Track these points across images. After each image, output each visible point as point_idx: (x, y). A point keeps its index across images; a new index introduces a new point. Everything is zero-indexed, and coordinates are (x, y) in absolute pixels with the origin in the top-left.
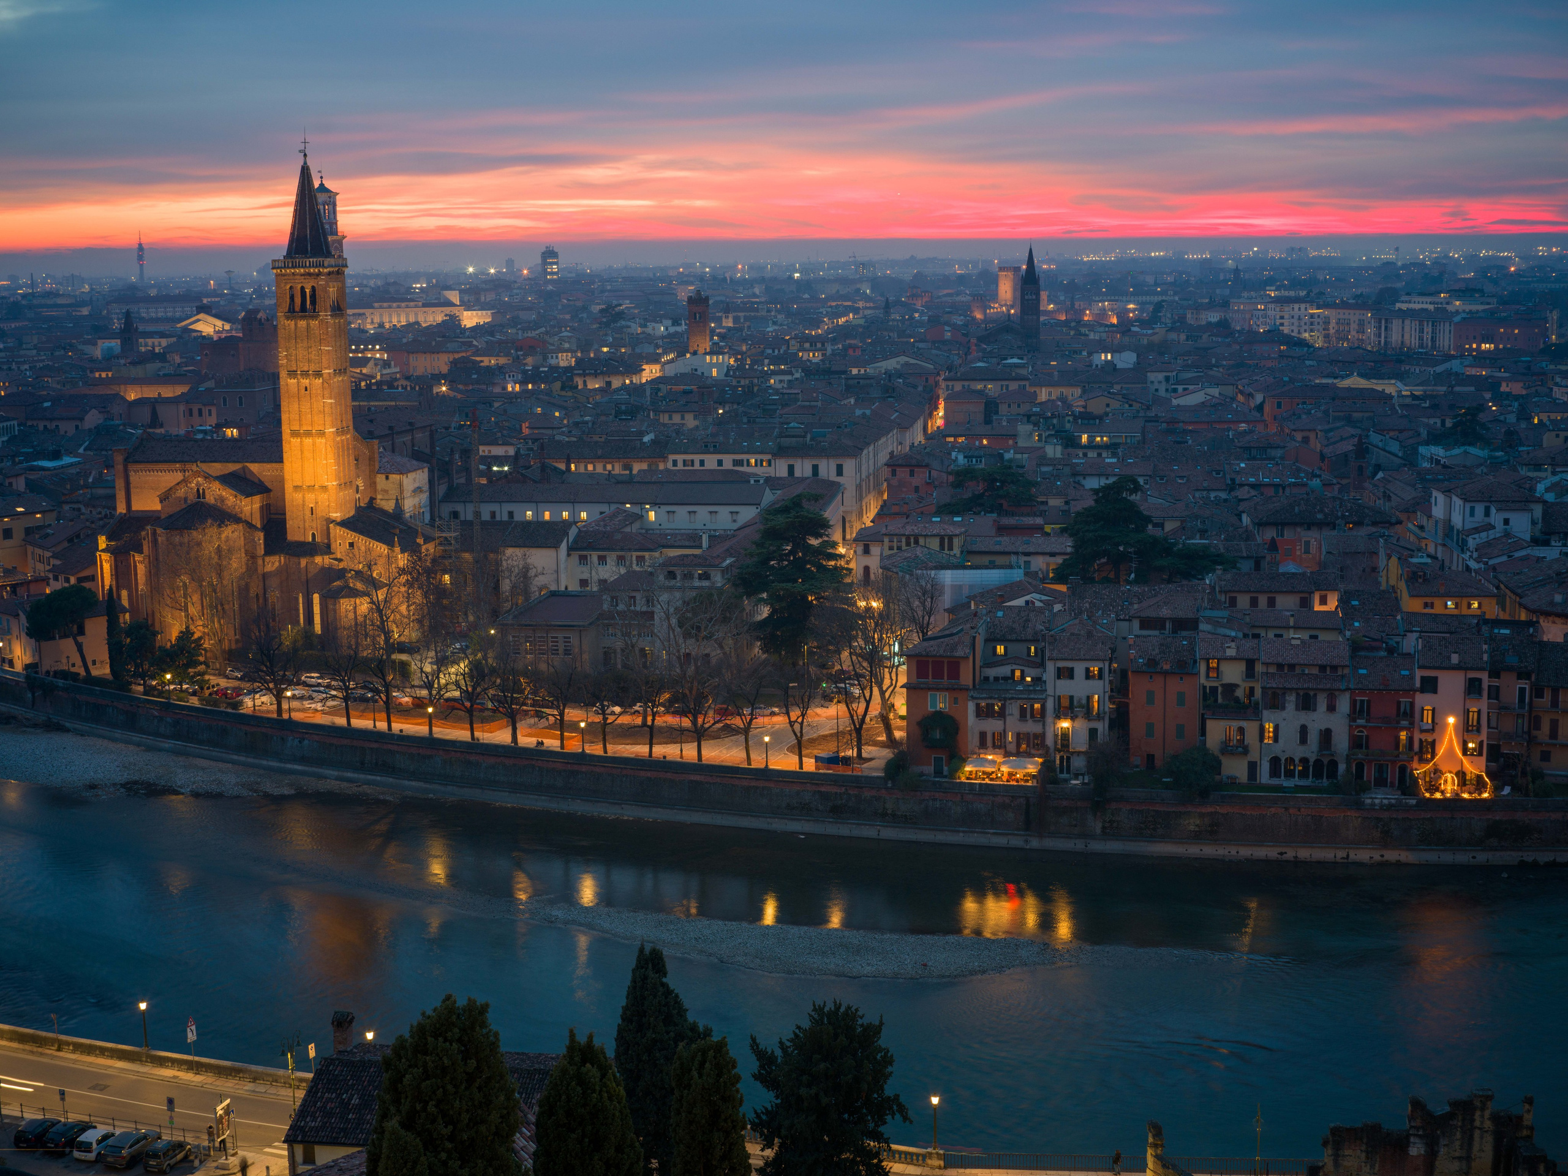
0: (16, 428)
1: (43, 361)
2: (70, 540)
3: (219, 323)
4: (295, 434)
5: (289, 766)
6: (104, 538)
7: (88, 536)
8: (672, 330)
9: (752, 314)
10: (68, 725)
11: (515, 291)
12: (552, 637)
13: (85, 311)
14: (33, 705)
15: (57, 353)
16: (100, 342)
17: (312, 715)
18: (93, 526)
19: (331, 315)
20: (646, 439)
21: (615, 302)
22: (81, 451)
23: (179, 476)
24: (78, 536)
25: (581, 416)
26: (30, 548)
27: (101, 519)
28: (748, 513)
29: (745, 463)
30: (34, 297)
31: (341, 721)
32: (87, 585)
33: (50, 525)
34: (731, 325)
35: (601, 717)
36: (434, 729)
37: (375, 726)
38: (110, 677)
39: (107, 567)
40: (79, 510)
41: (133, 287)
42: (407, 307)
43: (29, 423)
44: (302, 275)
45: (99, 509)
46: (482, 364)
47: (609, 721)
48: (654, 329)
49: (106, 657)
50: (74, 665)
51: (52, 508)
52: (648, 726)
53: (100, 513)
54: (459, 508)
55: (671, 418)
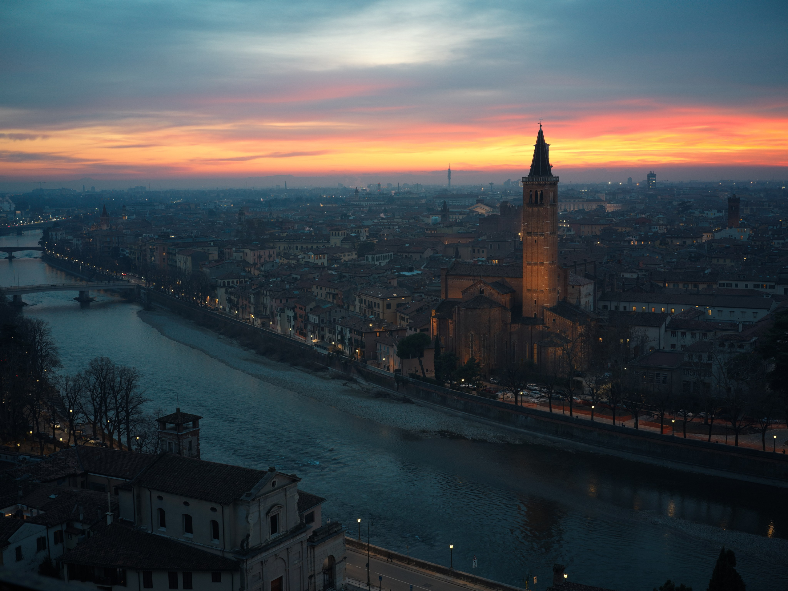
0: (393, 256)
1: (404, 224)
2: (418, 311)
3: (488, 208)
4: (529, 264)
5: (519, 430)
6: (434, 311)
7: (426, 309)
8: (717, 215)
9: (760, 207)
10: (413, 400)
11: (633, 194)
12: (657, 374)
13: (423, 201)
14: (398, 389)
15: (411, 221)
16: (431, 216)
17: (532, 405)
18: (429, 304)
19: (550, 205)
20: (706, 272)
21: (686, 200)
22: (422, 268)
23: (471, 282)
24: (421, 309)
25: (671, 258)
26: (399, 314)
27: (432, 301)
28: (763, 314)
29: (760, 286)
30: (400, 194)
31: (547, 409)
32: (425, 333)
33: (408, 303)
34: (749, 213)
35: (683, 418)
36: (594, 417)
37: (564, 413)
38: (435, 379)
39: (435, 324)
40: (421, 296)
41: (445, 190)
42: (579, 201)
43: (399, 254)
44: (536, 185)
45: (432, 297)
46: (618, 231)
47: (688, 420)
48: (707, 214)
49: (433, 368)
50: (417, 371)
51: (410, 295)
52: (709, 425)
53: (432, 298)
54: (607, 303)
55: (718, 261)
